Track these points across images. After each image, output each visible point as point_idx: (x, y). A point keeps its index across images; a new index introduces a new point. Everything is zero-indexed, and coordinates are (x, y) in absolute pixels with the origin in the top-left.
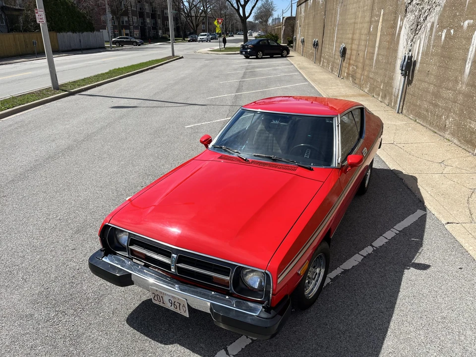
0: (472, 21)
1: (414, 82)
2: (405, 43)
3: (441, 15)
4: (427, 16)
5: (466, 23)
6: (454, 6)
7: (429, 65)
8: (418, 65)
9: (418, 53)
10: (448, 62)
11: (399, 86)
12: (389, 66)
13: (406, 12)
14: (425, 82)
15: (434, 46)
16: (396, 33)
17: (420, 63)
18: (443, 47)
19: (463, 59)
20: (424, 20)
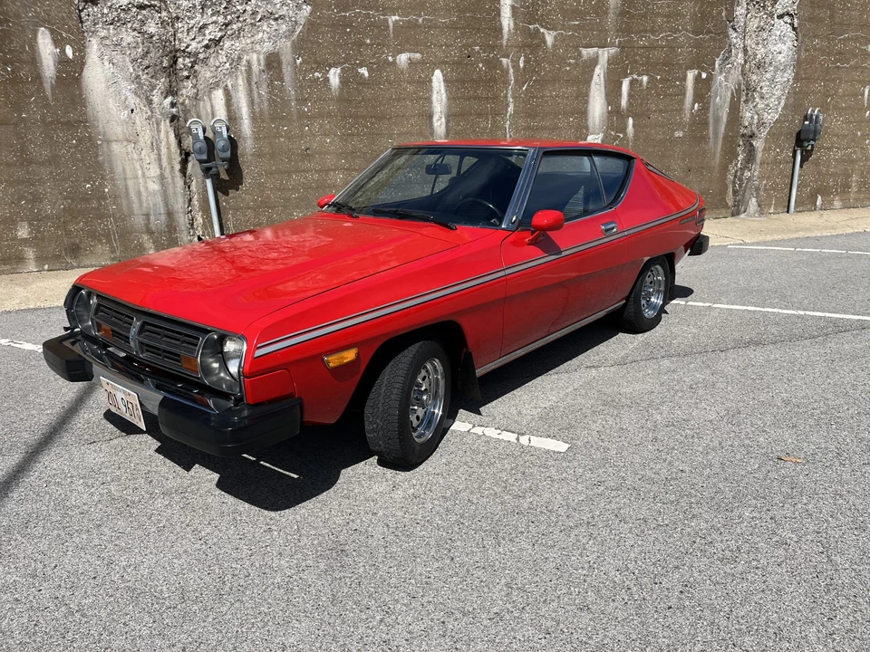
0: (418, 56)
1: (247, 181)
2: (133, 101)
3: (301, 39)
4: (221, 38)
5: (403, 58)
6: (350, 26)
7: (301, 137)
8: (247, 146)
9: (233, 118)
10: (372, 124)
11: (166, 204)
12: (44, 172)
13: (82, 22)
14: (303, 171)
15: (302, 101)
16: (38, 78)
17: (256, 139)
18: (340, 99)
19: (420, 115)
20: (207, 47)
